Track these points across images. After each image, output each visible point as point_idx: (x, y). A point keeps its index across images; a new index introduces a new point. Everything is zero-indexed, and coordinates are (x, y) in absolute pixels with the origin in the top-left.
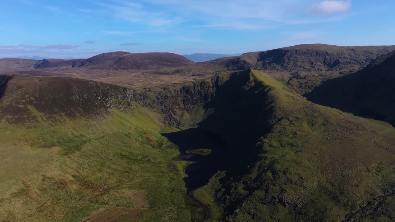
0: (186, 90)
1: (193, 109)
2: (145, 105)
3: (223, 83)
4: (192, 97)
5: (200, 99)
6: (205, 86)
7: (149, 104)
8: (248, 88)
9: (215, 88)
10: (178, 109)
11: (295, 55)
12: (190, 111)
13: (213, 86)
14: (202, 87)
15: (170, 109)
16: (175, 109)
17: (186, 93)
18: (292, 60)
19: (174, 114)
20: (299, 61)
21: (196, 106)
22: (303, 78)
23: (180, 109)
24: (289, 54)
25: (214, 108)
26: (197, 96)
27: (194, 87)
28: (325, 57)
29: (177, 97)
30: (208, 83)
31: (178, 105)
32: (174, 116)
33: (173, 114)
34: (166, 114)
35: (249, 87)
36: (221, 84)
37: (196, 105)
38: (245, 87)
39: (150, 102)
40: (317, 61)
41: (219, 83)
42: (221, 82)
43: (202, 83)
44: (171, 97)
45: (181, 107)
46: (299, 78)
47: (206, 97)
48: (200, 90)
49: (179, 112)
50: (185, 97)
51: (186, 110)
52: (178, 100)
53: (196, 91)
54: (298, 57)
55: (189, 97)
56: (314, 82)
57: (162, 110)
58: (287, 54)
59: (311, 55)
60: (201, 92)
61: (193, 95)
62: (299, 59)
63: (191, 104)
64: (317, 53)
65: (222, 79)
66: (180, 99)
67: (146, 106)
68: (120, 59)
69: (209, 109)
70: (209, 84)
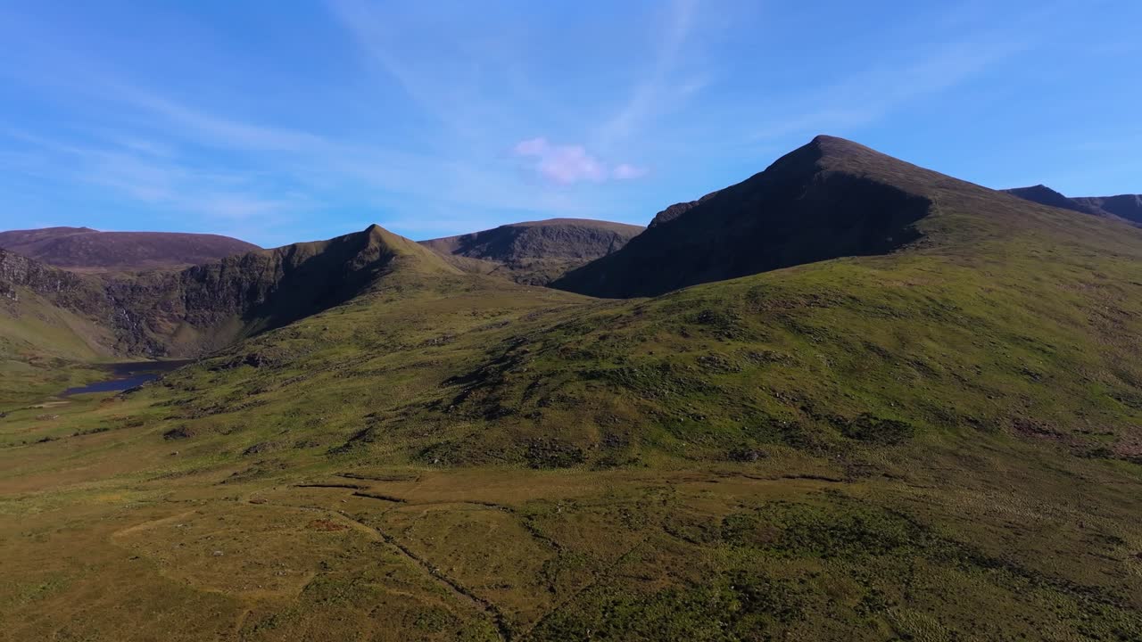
0: (198, 274)
1: (213, 319)
2: (62, 302)
3: (304, 260)
4: (214, 292)
5: (237, 297)
6: (255, 265)
7: (77, 302)
8: (360, 266)
9: (281, 273)
10: (165, 319)
11: (541, 237)
12: (201, 325)
13: (277, 266)
14: (243, 268)
15: (142, 318)
16: (158, 318)
17: (198, 281)
18: (530, 248)
19: (153, 331)
20: (548, 250)
21: (222, 314)
22: (525, 267)
23: (172, 319)
24: (526, 236)
25: (268, 318)
26: (228, 288)
27: (223, 268)
28: (611, 245)
29: (169, 288)
30: (265, 259)
31: (169, 308)
32: (153, 335)
33: (147, 331)
34: (127, 329)
35: (362, 262)
36: (299, 262)
37: (221, 311)
38: (355, 262)
39: (81, 296)
40: (590, 253)
41: (295, 259)
42: (301, 257)
43: (246, 258)
44: (151, 289)
45: (175, 314)
46: (517, 267)
47: (253, 292)
48: (238, 275)
49: (168, 326)
50: (192, 290)
51: (191, 323)
52: (172, 297)
53: (226, 277)
54: (547, 241)
55: (204, 290)
56: (547, 273)
57: (117, 319)
58: (522, 235)
59: (578, 237)
60: (240, 279)
61: (217, 285)
62: (547, 247)
63: (207, 309)
64: (592, 236)
65: (305, 251)
66: (176, 294)
67: (67, 305)
68: (59, 241)
69: (256, 321)
70: (266, 261)
